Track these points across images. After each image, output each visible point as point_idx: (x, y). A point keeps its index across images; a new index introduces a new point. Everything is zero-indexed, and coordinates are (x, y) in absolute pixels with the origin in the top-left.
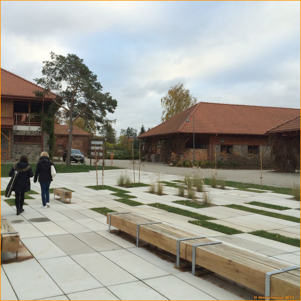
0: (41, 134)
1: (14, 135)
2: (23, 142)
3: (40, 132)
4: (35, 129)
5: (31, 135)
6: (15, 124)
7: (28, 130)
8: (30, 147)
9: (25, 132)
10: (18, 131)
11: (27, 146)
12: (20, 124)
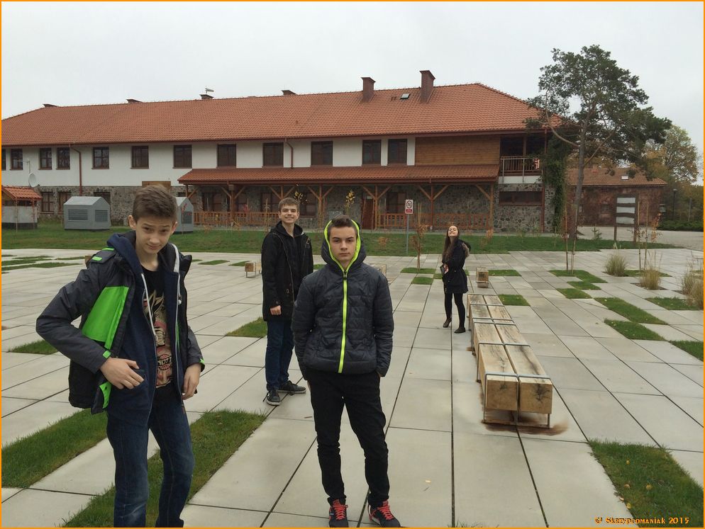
0: (541, 188)
1: (500, 192)
2: (513, 202)
3: (539, 185)
4: (532, 180)
5: (526, 190)
6: (500, 174)
7: (520, 182)
8: (523, 210)
9: (516, 186)
10: (506, 185)
11: (519, 208)
12: (508, 174)
